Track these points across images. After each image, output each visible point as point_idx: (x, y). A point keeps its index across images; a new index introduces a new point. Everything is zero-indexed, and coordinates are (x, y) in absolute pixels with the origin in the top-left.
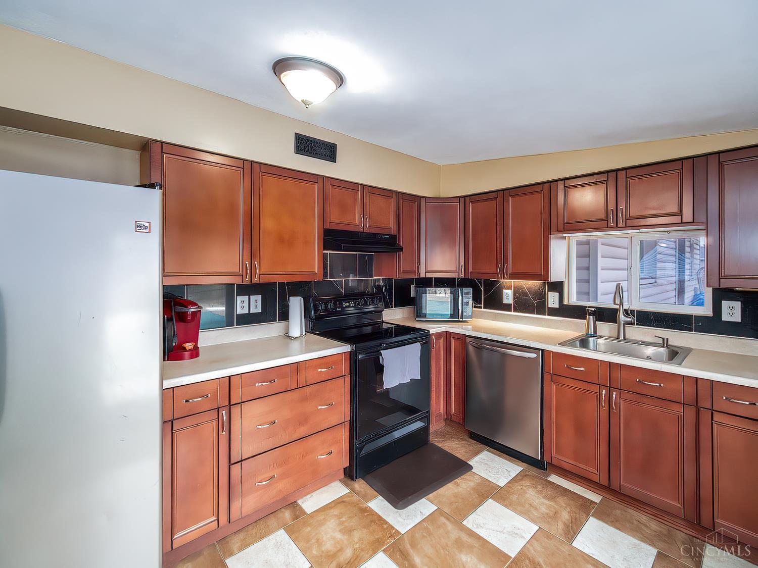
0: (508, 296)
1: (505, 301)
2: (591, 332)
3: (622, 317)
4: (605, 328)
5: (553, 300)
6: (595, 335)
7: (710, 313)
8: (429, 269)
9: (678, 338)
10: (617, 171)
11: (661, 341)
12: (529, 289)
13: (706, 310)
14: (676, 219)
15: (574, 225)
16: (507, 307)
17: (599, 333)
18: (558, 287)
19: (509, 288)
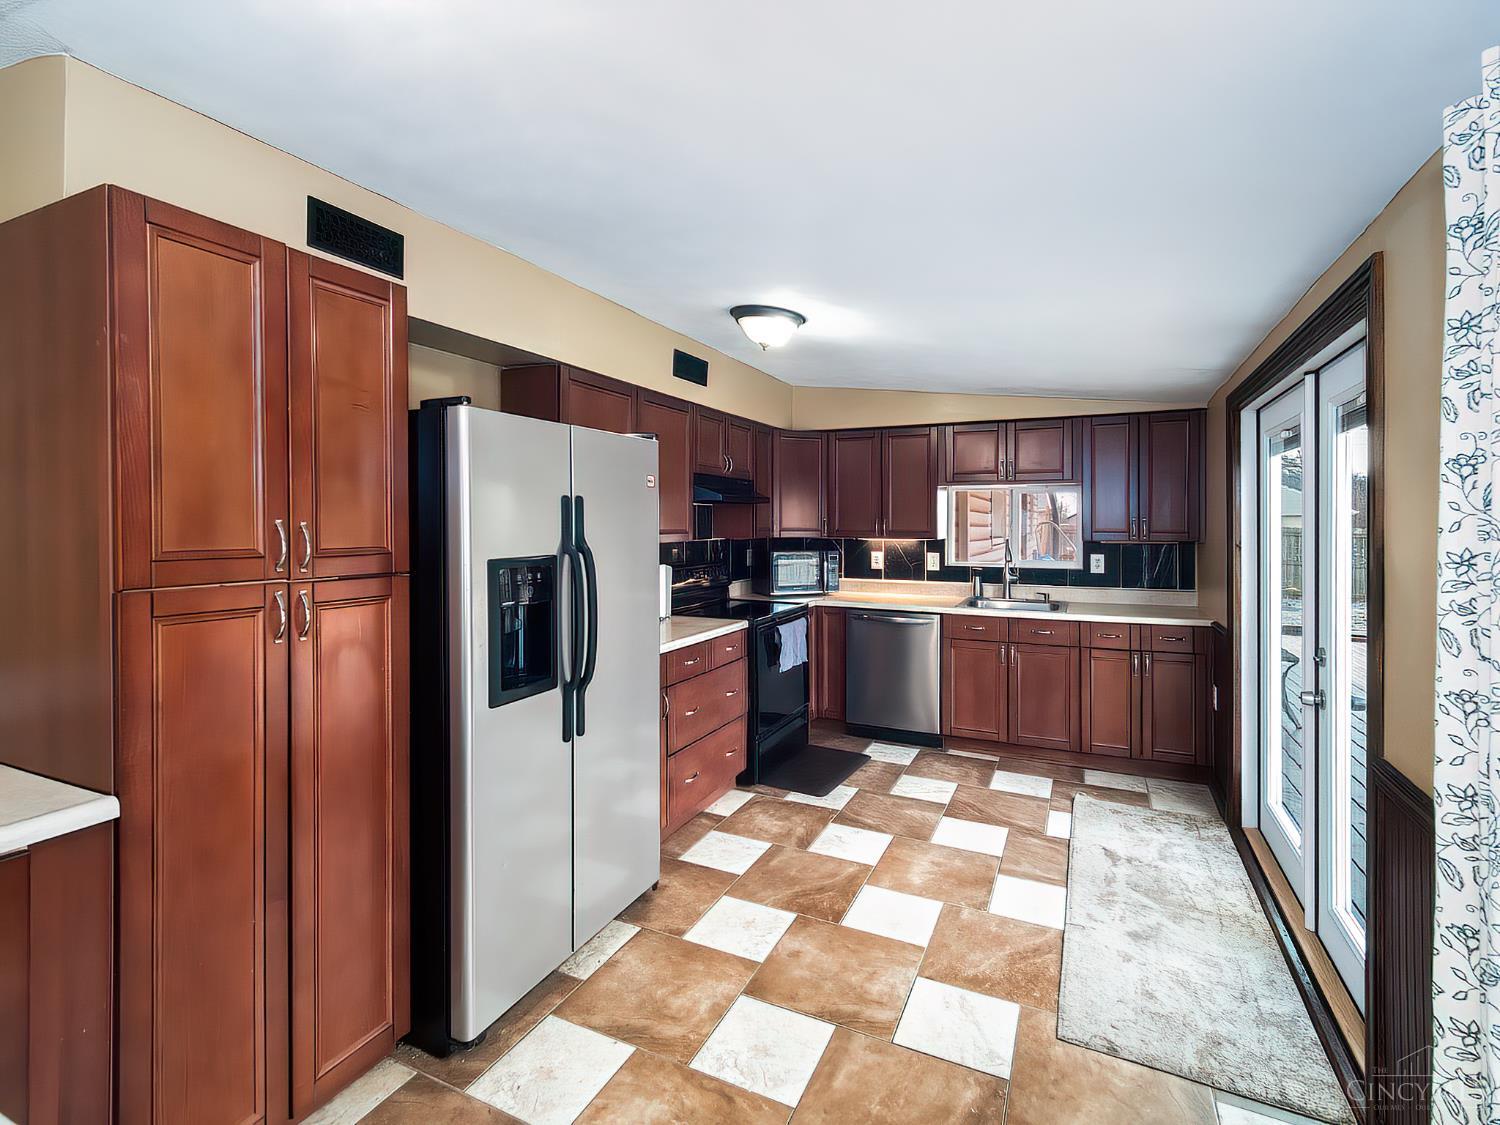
0: (878, 560)
1: (874, 566)
2: (978, 593)
3: (1008, 577)
4: (989, 589)
5: (932, 562)
6: (981, 597)
7: (1080, 567)
8: (784, 525)
9: (1057, 593)
10: (1006, 421)
11: (1042, 598)
12: (905, 550)
13: (1076, 564)
14: (1059, 476)
15: (961, 477)
16: (876, 574)
17: (985, 596)
18: (938, 546)
19: (880, 550)
